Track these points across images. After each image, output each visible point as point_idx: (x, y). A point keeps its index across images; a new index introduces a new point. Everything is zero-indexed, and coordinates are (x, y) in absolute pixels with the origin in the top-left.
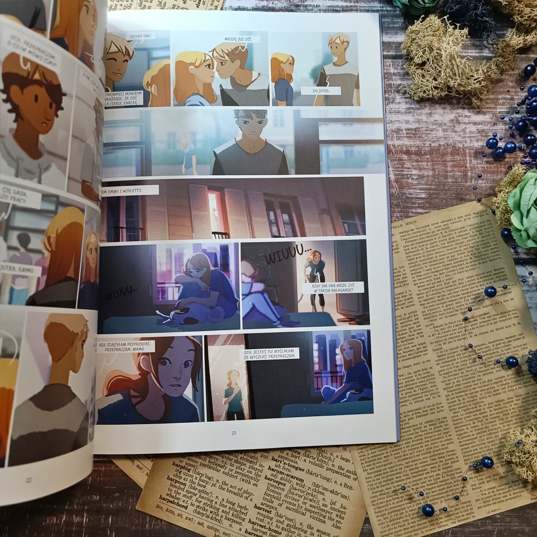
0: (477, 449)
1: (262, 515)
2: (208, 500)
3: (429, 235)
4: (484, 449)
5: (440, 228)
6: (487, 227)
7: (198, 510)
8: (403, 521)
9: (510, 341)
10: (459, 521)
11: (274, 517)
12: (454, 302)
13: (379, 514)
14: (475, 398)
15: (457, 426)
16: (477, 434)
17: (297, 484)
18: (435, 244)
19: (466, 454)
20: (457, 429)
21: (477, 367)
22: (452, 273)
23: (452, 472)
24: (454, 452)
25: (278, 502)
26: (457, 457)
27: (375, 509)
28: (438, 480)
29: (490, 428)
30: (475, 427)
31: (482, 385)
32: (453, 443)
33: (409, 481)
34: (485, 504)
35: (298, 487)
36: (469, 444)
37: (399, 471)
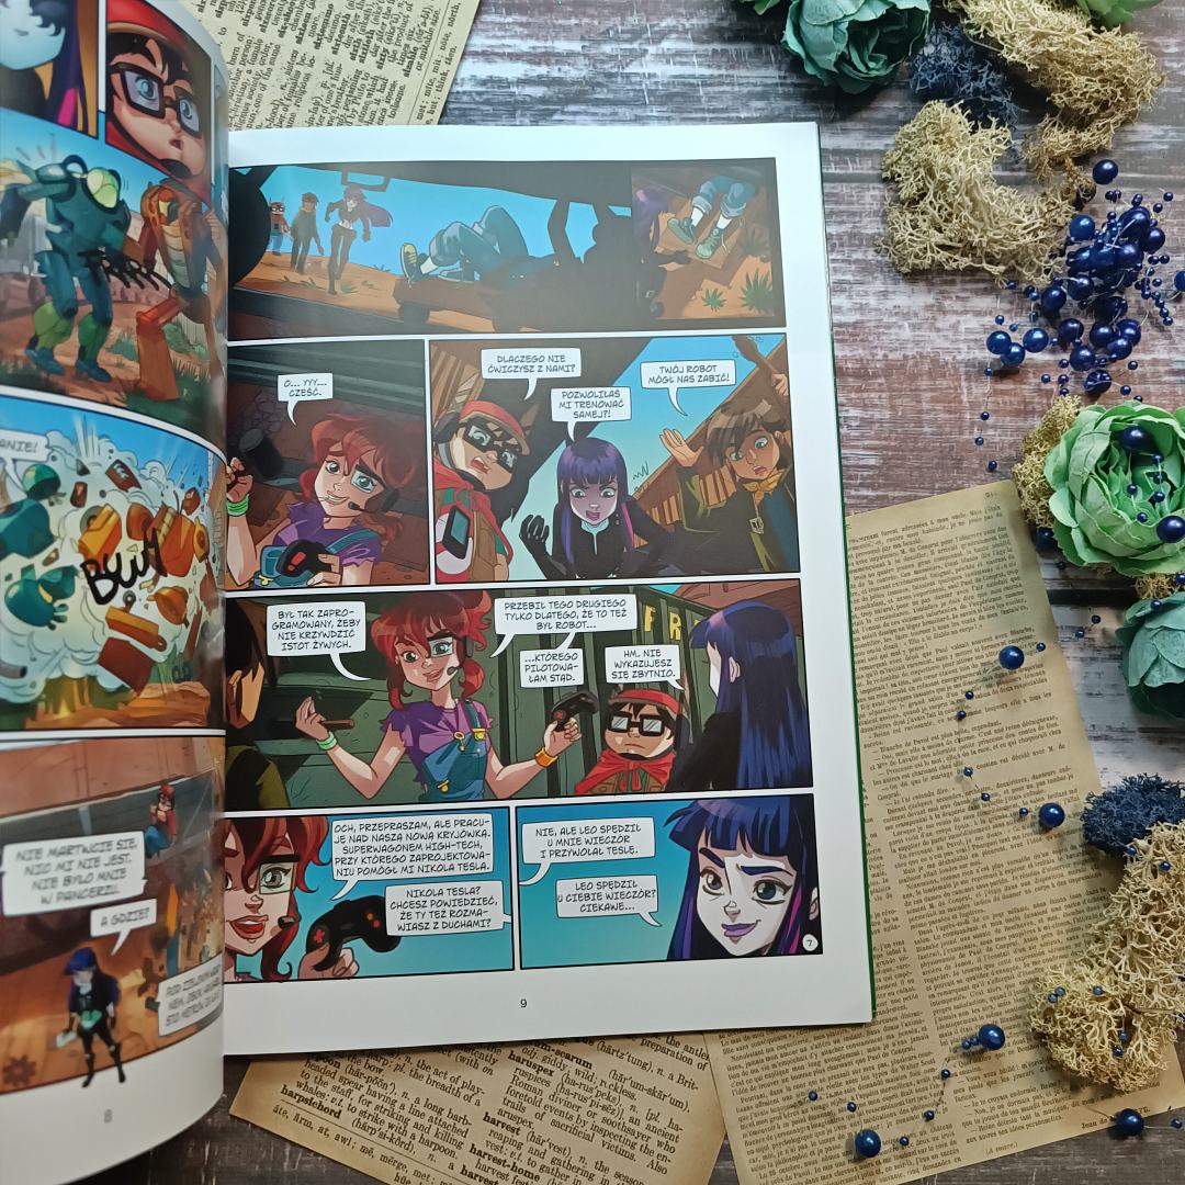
0: (967, 1013)
1: (500, 1137)
2: (386, 1099)
3: (876, 555)
4: (982, 1013)
5: (900, 542)
6: (998, 542)
7: (363, 1121)
8: (806, 1164)
9: (1043, 783)
10: (925, 1168)
11: (524, 1142)
12: (926, 698)
13: (754, 1147)
14: (965, 902)
15: (926, 961)
16: (968, 980)
17: (578, 1072)
18: (888, 575)
19: (944, 1023)
20: (926, 969)
21: (972, 837)
22: (924, 636)
23: (914, 1061)
24: (917, 1018)
25: (536, 1110)
26: (924, 1029)
27: (745, 1136)
28: (884, 1078)
29: (997, 968)
30: (964, 964)
31: (981, 874)
32: (917, 997)
33: (819, 1076)
34: (982, 1133)
35: (579, 1079)
36: (950, 1000)
37: (799, 1054)
